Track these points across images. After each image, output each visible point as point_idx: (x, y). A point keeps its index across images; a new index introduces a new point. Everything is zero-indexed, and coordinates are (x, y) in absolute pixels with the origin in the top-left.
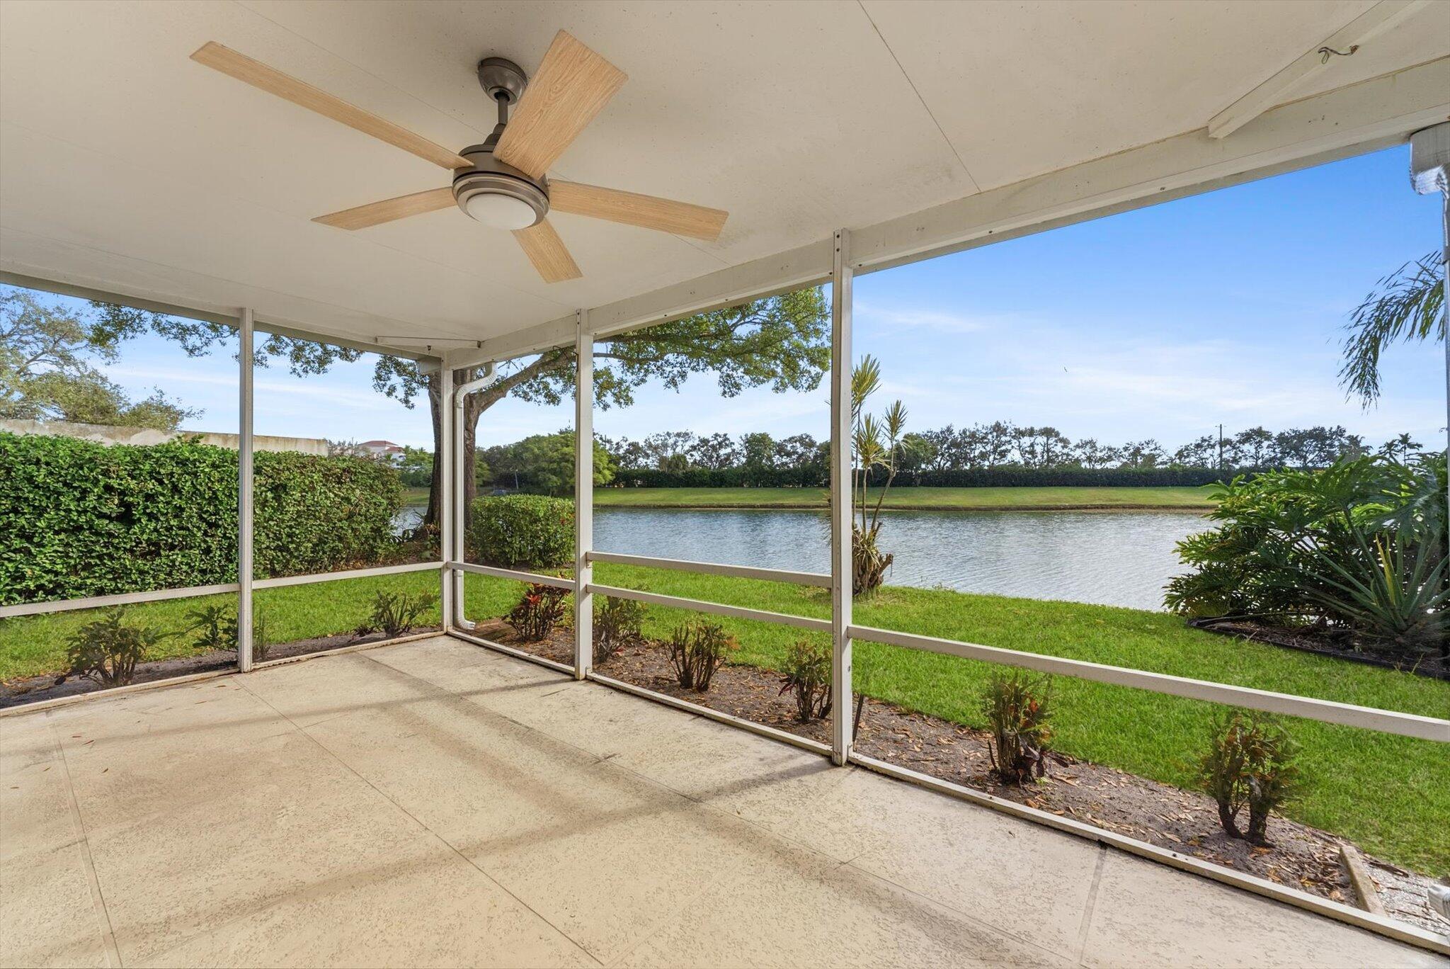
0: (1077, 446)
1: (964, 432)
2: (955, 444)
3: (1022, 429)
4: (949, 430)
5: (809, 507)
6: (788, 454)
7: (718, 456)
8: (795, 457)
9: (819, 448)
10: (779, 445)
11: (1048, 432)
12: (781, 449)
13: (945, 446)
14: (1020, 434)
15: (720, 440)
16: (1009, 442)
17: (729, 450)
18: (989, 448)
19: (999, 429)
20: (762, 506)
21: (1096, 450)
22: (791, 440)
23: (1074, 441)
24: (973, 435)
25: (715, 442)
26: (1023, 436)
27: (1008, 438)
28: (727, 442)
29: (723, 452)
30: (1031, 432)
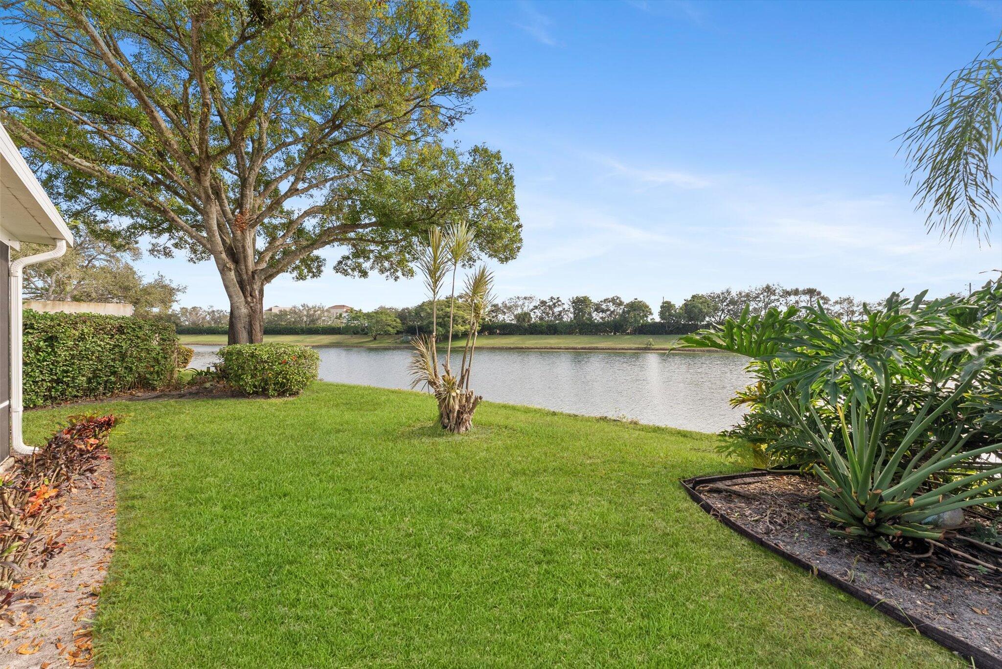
0: (836, 302)
1: (740, 293)
2: (733, 302)
3: (789, 289)
4: (729, 292)
5: (616, 349)
6: (603, 311)
7: (553, 313)
8: (608, 313)
9: (626, 306)
10: (597, 305)
11: (811, 292)
12: (598, 309)
13: (725, 304)
14: (788, 293)
15: (554, 301)
16: (778, 300)
17: (560, 309)
18: (761, 304)
19: (768, 290)
20: (582, 348)
21: (853, 305)
22: (605, 301)
23: (833, 300)
24: (748, 295)
25: (551, 303)
26: (790, 295)
27: (776, 297)
28: (560, 303)
29: (557, 310)
30: (796, 292)
